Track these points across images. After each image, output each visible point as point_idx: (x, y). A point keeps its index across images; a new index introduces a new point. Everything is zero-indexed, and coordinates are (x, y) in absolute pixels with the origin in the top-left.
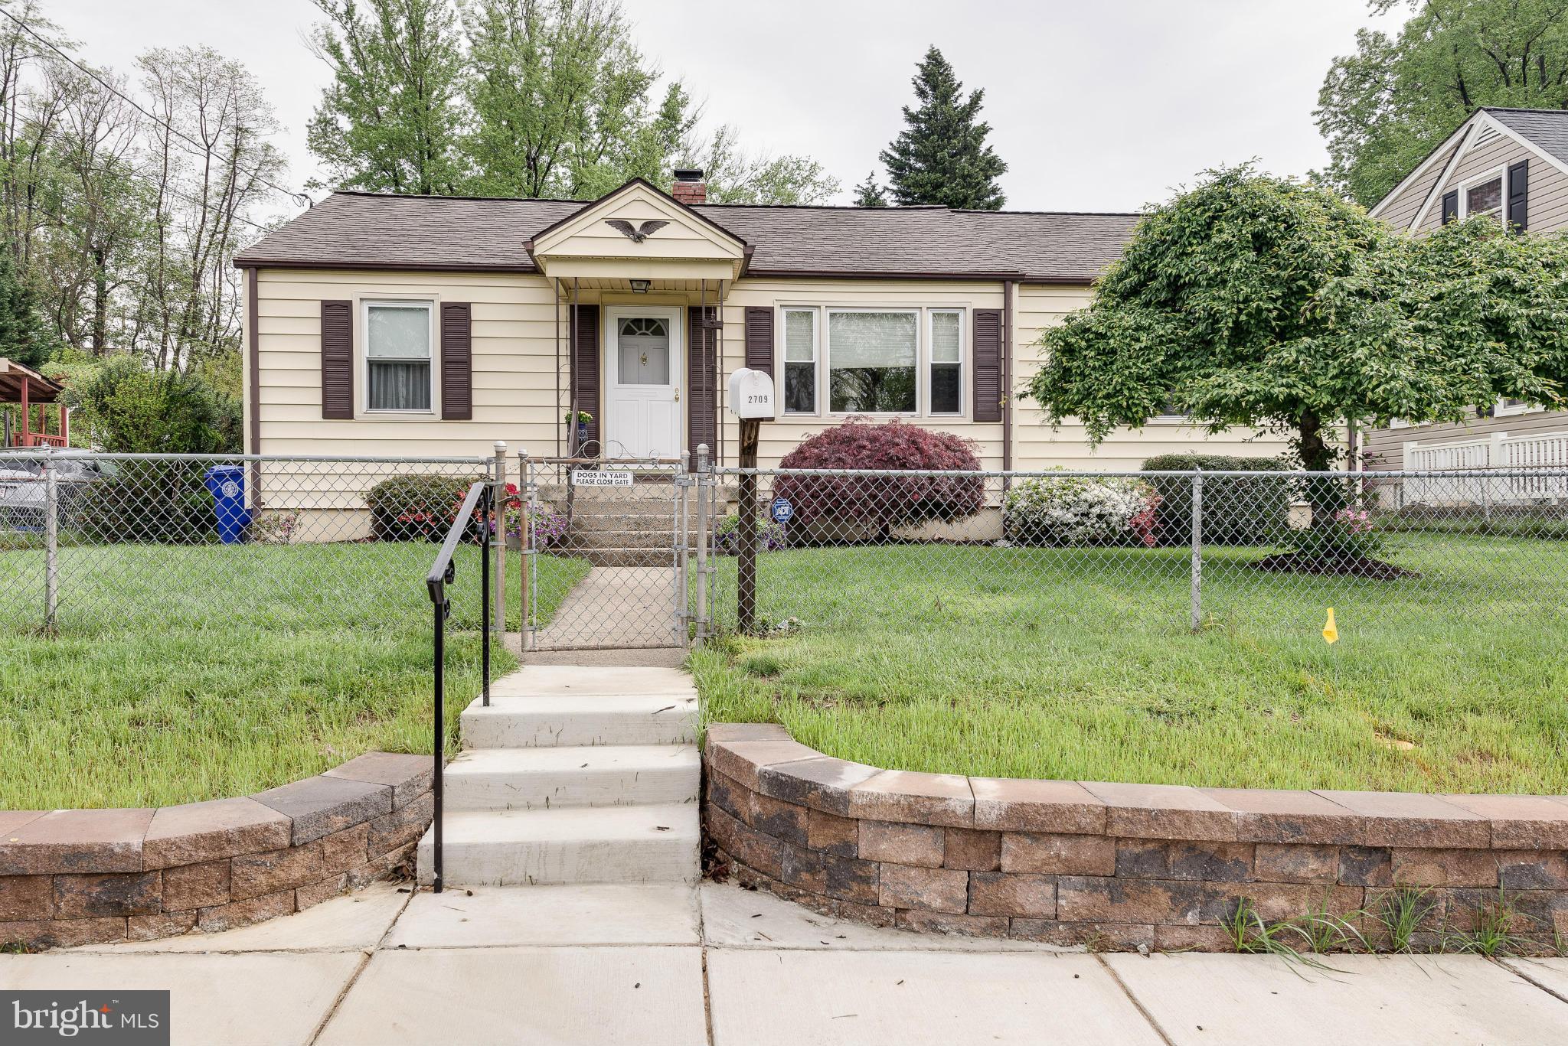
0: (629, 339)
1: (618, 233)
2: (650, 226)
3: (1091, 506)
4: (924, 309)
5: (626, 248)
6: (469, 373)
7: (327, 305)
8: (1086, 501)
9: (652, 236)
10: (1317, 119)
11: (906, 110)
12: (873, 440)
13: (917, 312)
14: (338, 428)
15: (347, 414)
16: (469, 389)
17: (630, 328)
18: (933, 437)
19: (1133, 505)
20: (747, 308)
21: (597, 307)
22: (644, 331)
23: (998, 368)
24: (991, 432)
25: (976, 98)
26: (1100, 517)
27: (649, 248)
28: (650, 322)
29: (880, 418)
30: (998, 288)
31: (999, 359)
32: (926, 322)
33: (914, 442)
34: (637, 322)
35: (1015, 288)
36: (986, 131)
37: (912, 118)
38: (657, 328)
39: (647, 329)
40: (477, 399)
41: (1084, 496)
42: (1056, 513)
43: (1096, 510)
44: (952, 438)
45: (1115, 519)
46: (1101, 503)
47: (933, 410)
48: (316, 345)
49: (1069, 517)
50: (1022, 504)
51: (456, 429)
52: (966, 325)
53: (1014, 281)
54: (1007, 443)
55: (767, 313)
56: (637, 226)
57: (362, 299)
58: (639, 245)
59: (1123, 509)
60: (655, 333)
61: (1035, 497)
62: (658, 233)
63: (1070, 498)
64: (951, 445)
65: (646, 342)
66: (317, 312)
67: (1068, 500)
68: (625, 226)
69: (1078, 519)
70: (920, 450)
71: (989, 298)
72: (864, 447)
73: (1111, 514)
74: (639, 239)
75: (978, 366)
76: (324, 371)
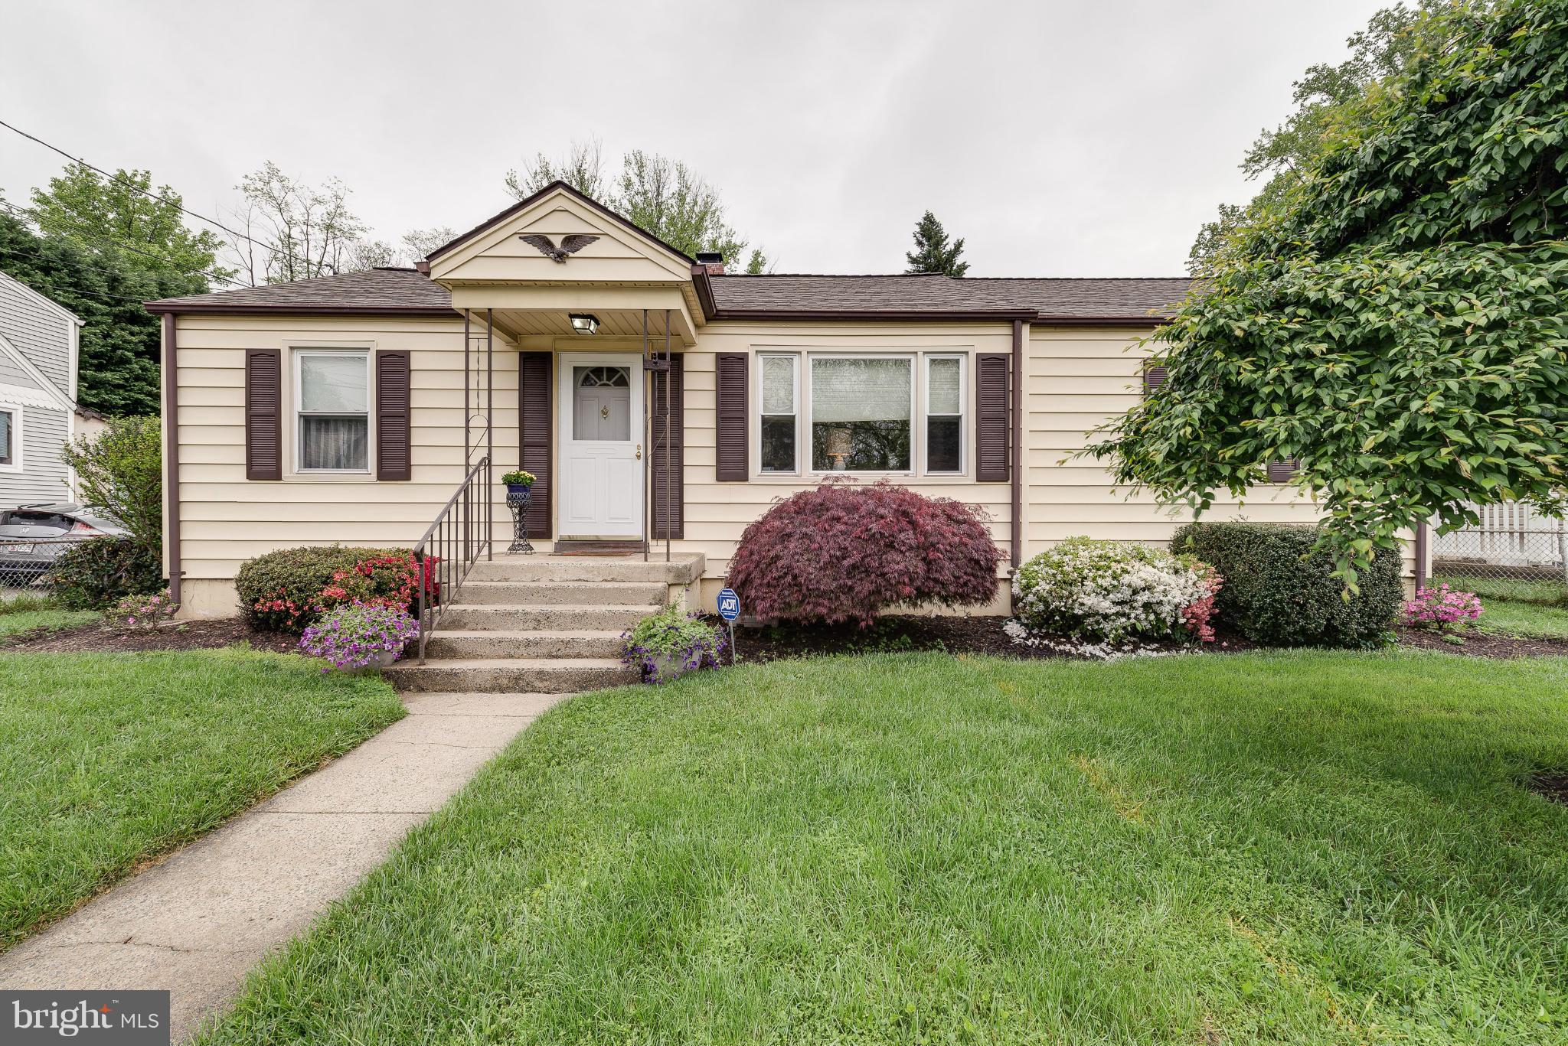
0: (588, 391)
1: (535, 251)
2: (574, 241)
3: (1135, 592)
4: (920, 354)
5: (546, 270)
6: (408, 429)
7: (252, 355)
8: (1129, 586)
9: (577, 254)
10: (1188, 266)
11: (909, 255)
12: (854, 508)
13: (912, 357)
14: (265, 491)
15: (275, 475)
16: (408, 447)
17: (590, 377)
18: (929, 505)
19: (1189, 591)
20: (717, 354)
21: (550, 354)
22: (605, 381)
23: (1005, 420)
24: (999, 493)
25: (959, 245)
26: (1147, 606)
27: (574, 270)
28: (612, 371)
29: (868, 478)
30: (1005, 330)
31: (1006, 410)
32: (921, 368)
33: (905, 514)
34: (598, 371)
35: (1026, 330)
36: (965, 268)
37: (913, 261)
38: (618, 378)
39: (609, 379)
40: (416, 457)
41: (1126, 579)
42: (1090, 601)
43: (1143, 598)
44: (954, 505)
45: (1167, 608)
46: (1148, 588)
47: (931, 468)
48: (240, 399)
49: (1105, 606)
50: (1043, 587)
51: (393, 491)
52: (968, 372)
53: (1024, 321)
54: (1015, 506)
55: (742, 359)
56: (557, 242)
57: (292, 348)
58: (561, 266)
59: (1175, 596)
60: (616, 384)
61: (1059, 577)
62: (585, 251)
63: (1106, 582)
64: (953, 513)
65: (606, 395)
66: (240, 360)
67: (1105, 584)
68: (542, 241)
69: (1117, 608)
70: (914, 524)
71: (995, 341)
72: (838, 519)
73: (1161, 603)
74: (560, 258)
75: (981, 419)
76: (249, 427)
